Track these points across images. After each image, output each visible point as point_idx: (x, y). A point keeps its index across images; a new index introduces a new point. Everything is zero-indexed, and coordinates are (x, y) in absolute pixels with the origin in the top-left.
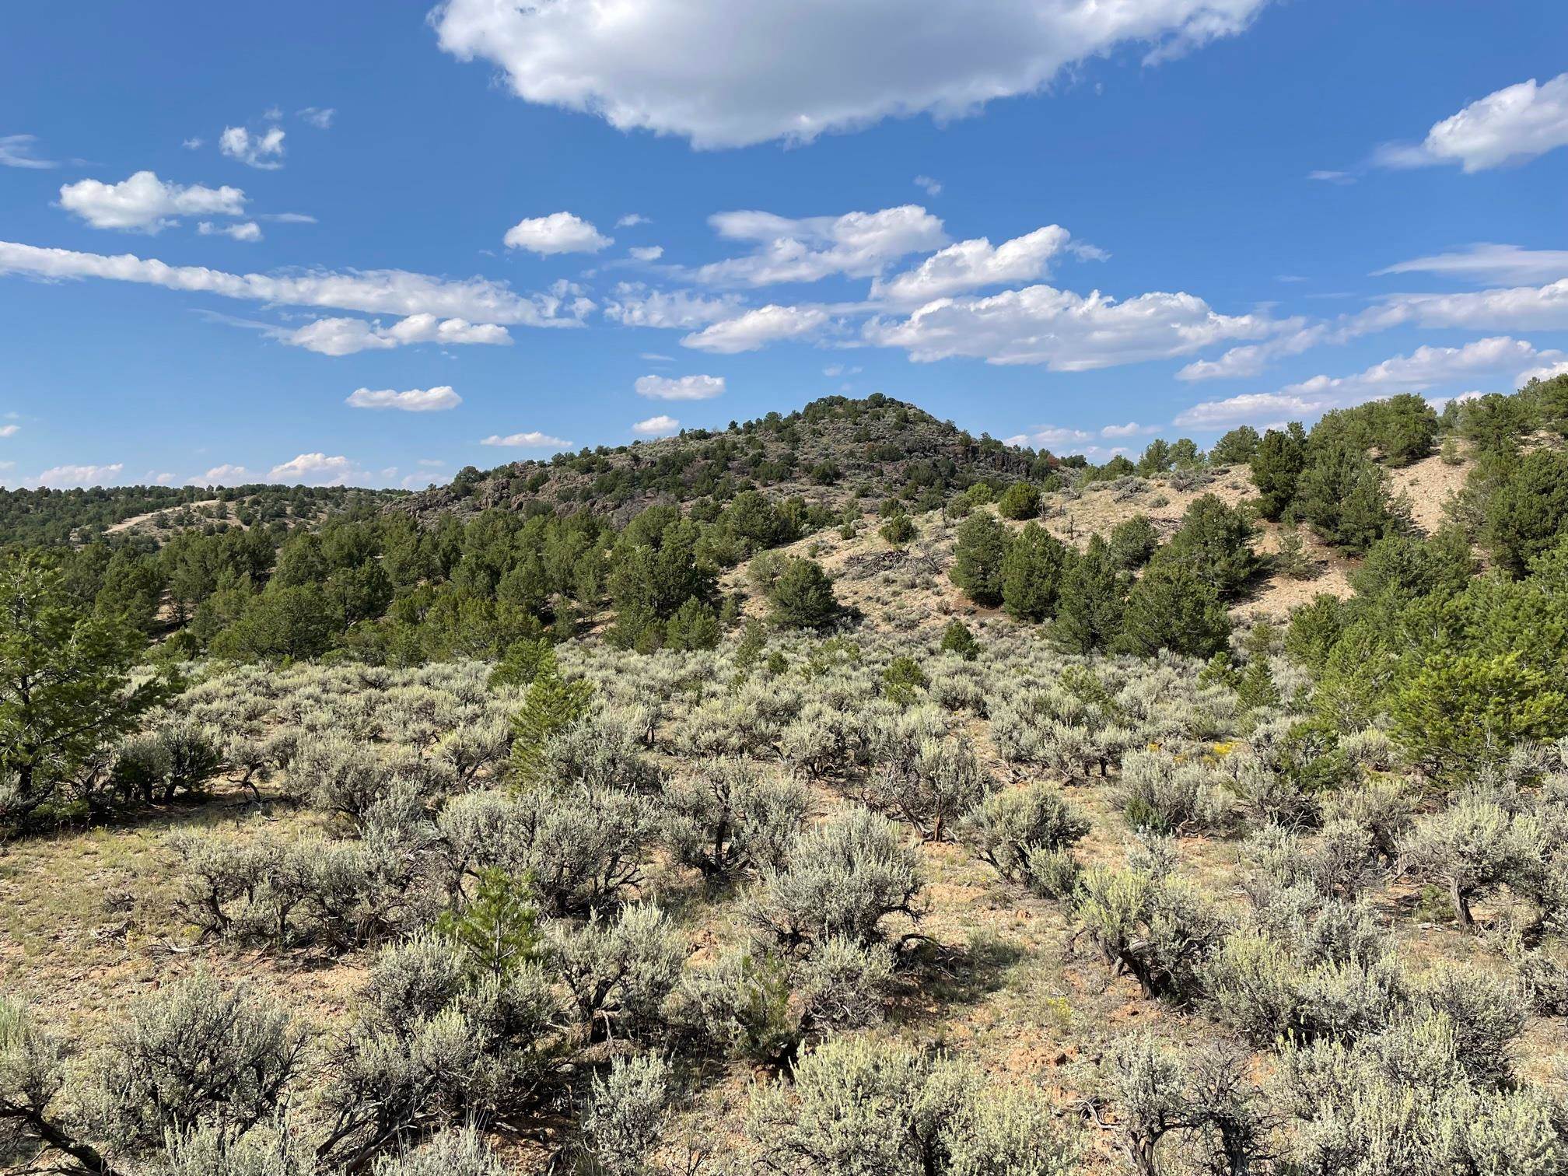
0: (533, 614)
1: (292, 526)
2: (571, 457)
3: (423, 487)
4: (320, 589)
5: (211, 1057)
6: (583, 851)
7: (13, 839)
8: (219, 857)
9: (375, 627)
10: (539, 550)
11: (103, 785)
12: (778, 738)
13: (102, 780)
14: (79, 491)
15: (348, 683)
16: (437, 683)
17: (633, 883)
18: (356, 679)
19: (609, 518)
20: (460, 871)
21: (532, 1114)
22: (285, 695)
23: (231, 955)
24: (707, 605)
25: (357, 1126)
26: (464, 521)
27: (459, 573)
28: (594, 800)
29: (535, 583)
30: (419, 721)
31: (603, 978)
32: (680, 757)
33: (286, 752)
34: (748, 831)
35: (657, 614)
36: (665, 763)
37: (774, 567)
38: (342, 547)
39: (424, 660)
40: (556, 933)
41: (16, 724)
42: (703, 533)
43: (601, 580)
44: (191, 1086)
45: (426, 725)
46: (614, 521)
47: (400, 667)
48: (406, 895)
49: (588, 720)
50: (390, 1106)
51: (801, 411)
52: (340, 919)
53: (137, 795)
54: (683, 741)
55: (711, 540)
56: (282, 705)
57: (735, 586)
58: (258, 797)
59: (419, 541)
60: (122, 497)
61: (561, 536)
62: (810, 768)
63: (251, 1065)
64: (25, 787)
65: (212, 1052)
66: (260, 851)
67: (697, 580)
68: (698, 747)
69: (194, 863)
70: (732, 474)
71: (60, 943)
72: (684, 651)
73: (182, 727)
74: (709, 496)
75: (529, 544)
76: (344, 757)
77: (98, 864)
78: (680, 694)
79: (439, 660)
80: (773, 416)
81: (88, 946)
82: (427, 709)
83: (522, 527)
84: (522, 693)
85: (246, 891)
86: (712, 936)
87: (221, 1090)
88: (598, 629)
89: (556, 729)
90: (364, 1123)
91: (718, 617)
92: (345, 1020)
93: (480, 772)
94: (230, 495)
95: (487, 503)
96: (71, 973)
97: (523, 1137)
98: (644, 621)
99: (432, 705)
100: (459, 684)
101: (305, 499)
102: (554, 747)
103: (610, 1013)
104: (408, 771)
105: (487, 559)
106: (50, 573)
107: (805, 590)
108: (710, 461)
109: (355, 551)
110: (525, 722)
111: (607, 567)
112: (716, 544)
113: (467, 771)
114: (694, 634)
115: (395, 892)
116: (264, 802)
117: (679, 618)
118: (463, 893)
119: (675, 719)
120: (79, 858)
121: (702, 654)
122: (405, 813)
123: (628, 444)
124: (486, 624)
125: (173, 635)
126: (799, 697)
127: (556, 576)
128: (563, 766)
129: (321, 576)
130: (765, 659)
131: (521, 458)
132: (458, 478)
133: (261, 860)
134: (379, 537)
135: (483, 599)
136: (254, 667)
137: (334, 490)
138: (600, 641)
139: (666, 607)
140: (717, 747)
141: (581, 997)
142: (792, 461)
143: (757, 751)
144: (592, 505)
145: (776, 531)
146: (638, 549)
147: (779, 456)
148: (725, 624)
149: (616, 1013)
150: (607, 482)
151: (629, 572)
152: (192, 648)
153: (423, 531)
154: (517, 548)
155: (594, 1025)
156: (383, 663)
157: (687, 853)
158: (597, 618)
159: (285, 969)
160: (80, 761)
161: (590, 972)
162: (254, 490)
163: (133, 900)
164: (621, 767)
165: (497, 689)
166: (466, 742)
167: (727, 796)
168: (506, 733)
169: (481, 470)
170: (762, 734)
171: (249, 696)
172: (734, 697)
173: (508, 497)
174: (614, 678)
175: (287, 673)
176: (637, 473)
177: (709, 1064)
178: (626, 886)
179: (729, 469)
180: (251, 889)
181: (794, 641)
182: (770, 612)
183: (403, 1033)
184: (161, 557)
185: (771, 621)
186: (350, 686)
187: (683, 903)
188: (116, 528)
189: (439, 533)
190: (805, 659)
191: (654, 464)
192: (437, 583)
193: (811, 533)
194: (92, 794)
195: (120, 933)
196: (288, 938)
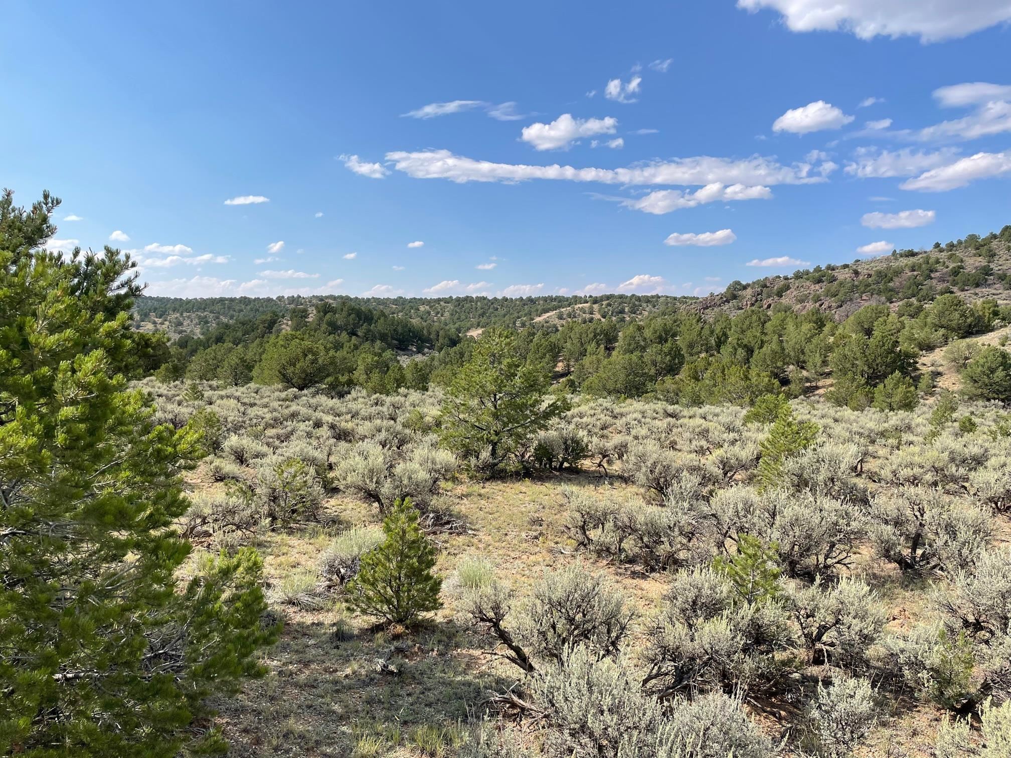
0: (775, 378)
1: (628, 319)
2: (807, 273)
3: (707, 295)
4: (642, 356)
5: (583, 613)
6: (809, 537)
7: (487, 480)
8: (587, 503)
9: (673, 381)
10: (780, 336)
11: (529, 457)
12: (967, 480)
13: (529, 454)
14: (521, 299)
15: (657, 413)
16: (710, 417)
17: (845, 564)
18: (661, 411)
19: (833, 314)
20: (725, 535)
21: (771, 699)
22: (621, 417)
23: (591, 561)
24: (908, 378)
25: (662, 675)
26: (731, 316)
27: (726, 350)
28: (818, 503)
29: (777, 357)
30: (699, 439)
31: (823, 623)
32: (883, 484)
33: (621, 451)
34: (939, 543)
35: (867, 383)
36: (872, 486)
37: (967, 352)
38: (655, 332)
39: (702, 403)
40: (790, 586)
41: (491, 419)
42: (907, 325)
43: (825, 357)
44: (573, 627)
45: (703, 443)
46: (837, 317)
47: (687, 406)
48: (691, 544)
49: (815, 450)
50: (682, 668)
51: (998, 232)
52: (652, 552)
53: (545, 465)
54: (886, 473)
55: (914, 331)
56: (620, 423)
57: (932, 365)
58: (606, 474)
59: (702, 328)
60: (541, 302)
61: (797, 326)
62: (994, 505)
63: (604, 623)
64: (493, 453)
65: (584, 610)
66: (608, 503)
67: (900, 360)
68: (898, 479)
69: (573, 505)
70: (934, 282)
71: (508, 537)
72: (887, 410)
73: (569, 429)
74: (913, 299)
75: (774, 332)
76: (655, 456)
77: (526, 499)
78: (883, 441)
79: (712, 404)
80: (973, 238)
81: (521, 542)
82: (704, 433)
83: (770, 320)
84: (766, 429)
85: (601, 526)
86: (907, 613)
87: (588, 633)
88: (821, 391)
89: (791, 453)
90: (666, 674)
91: (916, 388)
92: (654, 611)
93: (737, 477)
94: (595, 301)
95: (747, 305)
96: (513, 555)
97: (765, 712)
98: (856, 388)
99: (707, 431)
100: (724, 419)
101: (636, 303)
102: (790, 464)
103: (828, 648)
104: (693, 470)
105: (745, 341)
106: (508, 340)
107: (993, 371)
108: (915, 273)
109: (663, 335)
110: (769, 447)
111: (830, 349)
112: (919, 335)
113: (729, 475)
114: (897, 398)
115: (685, 541)
116: (610, 477)
117: (885, 386)
118: (726, 550)
119: (879, 458)
120: (517, 494)
121: (902, 413)
122: (691, 494)
123: (850, 262)
124: (743, 383)
125: (564, 379)
126: (986, 450)
127: (792, 354)
128: (795, 479)
129: (643, 349)
130: (955, 421)
131: (771, 275)
132: (729, 288)
133: (609, 509)
134: (678, 326)
135: (742, 367)
136: (605, 400)
137: (653, 297)
138: (822, 399)
139: (874, 378)
140: (914, 481)
141: (806, 632)
142: (987, 271)
143: (947, 487)
144: (821, 305)
145: (970, 325)
146: (854, 336)
147: (976, 268)
148: (922, 393)
149: (832, 648)
150: (833, 289)
151: (846, 352)
152: (573, 387)
153: (705, 322)
154: (766, 334)
155: (815, 652)
156: (677, 403)
157: (888, 551)
158: (820, 384)
159: (621, 574)
160: (519, 443)
161: (813, 616)
162: (608, 297)
163: (543, 521)
164: (838, 484)
165: (749, 425)
166: (729, 456)
167: (922, 515)
168: (755, 453)
169: (744, 283)
170: (953, 476)
171: (602, 416)
172: (929, 446)
173: (761, 300)
174: (832, 424)
175: (623, 405)
176: (856, 283)
177: (903, 700)
178: (838, 565)
179: (932, 278)
180: (603, 524)
181: (982, 409)
182: (961, 387)
183: (690, 626)
184: (559, 335)
185: (962, 393)
186: (658, 416)
187: (883, 585)
188: (538, 319)
189: (715, 324)
190: (993, 424)
191: (870, 276)
192: (712, 355)
193: (1001, 327)
194: (524, 461)
195: (536, 538)
196: (623, 557)
